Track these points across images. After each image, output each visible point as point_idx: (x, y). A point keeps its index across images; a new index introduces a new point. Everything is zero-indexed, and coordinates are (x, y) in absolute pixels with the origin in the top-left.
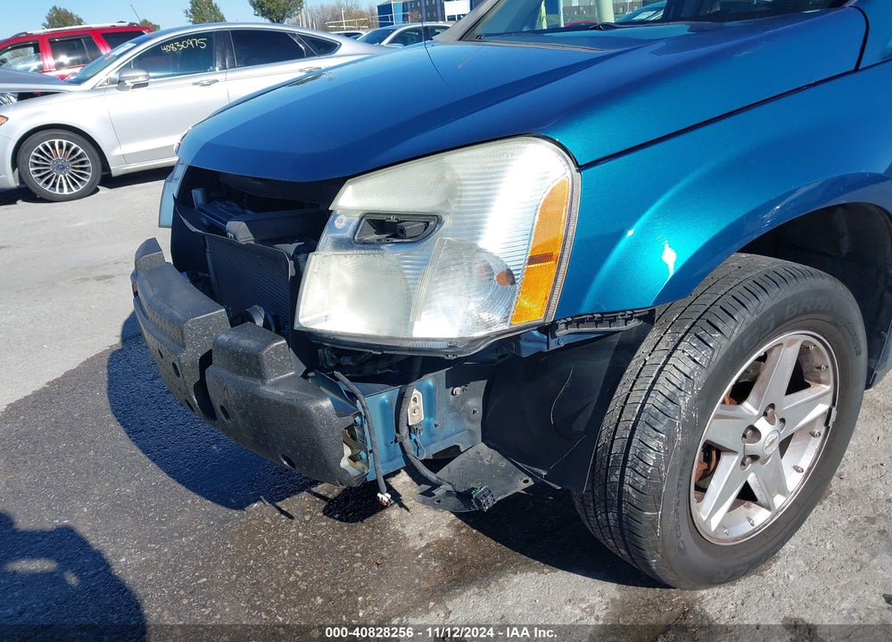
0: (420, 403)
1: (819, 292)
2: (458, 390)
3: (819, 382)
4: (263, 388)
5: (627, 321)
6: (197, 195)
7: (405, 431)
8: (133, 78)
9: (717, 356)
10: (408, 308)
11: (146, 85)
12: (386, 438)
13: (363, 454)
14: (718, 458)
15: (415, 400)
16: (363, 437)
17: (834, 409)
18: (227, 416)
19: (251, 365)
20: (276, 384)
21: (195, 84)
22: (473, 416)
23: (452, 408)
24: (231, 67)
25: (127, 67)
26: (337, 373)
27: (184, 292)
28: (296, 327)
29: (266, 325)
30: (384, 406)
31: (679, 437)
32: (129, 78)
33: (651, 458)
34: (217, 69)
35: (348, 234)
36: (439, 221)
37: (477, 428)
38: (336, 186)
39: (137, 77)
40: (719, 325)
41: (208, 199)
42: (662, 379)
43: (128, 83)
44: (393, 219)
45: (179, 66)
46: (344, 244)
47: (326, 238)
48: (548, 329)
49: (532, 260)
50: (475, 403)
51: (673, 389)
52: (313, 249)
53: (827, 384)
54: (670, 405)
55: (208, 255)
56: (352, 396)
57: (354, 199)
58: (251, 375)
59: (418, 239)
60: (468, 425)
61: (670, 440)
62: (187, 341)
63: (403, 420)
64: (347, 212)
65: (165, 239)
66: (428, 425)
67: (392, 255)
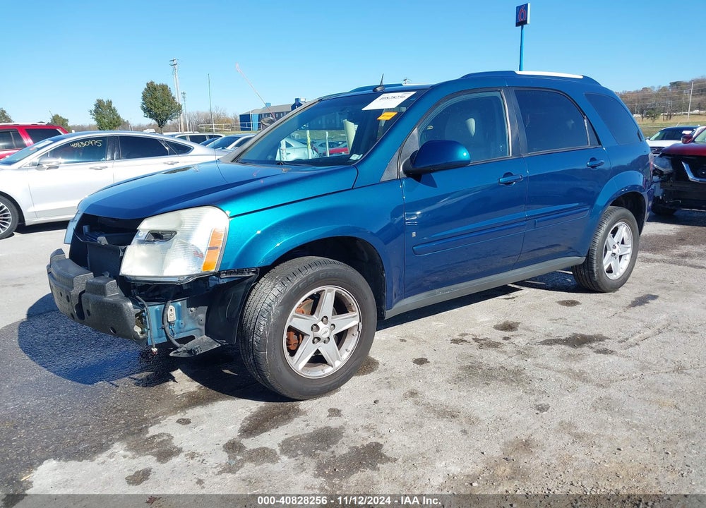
0: (174, 311)
1: (337, 270)
2: (193, 309)
3: (353, 311)
4: (106, 299)
5: (248, 273)
6: (86, 228)
7: (166, 324)
8: (49, 163)
9: (288, 290)
10: (162, 264)
11: (57, 167)
12: (158, 326)
13: (146, 330)
14: (303, 338)
15: (171, 310)
16: (146, 322)
17: (360, 323)
18: (89, 315)
19: (101, 290)
20: (110, 297)
21: (91, 168)
22: (201, 322)
23: (191, 318)
24: (117, 159)
25: (46, 155)
26: (138, 297)
27: (74, 268)
28: (120, 274)
29: (110, 276)
30: (156, 311)
31: (272, 320)
32: (45, 163)
33: (262, 328)
34: (108, 159)
35: (143, 238)
36: (176, 233)
37: (203, 328)
38: (140, 221)
39: (51, 162)
40: (290, 278)
41: (91, 230)
42: (268, 299)
43: (45, 166)
44: (160, 233)
45: (81, 154)
46: (141, 242)
47: (135, 240)
48: (218, 274)
49: (210, 249)
50: (202, 316)
51: (270, 301)
52: (130, 244)
53: (356, 311)
54: (269, 308)
55: (88, 258)
56: (143, 306)
57: (146, 226)
58: (101, 294)
59: (167, 240)
60: (199, 326)
61: (269, 322)
62: (75, 285)
63: (165, 318)
64: (144, 230)
65: (67, 249)
66: (178, 323)
67: (158, 245)
